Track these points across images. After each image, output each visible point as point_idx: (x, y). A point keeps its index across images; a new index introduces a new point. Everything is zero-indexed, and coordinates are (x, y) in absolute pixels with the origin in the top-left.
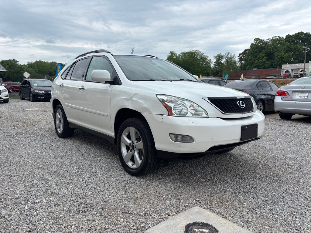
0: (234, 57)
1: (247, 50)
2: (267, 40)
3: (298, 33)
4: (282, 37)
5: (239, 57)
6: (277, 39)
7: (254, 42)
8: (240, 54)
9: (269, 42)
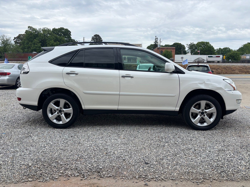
0: (10, 40)
1: (21, 35)
2: (38, 29)
3: (60, 28)
4: (50, 29)
5: (14, 40)
6: (46, 30)
7: (28, 29)
8: (15, 38)
9: (40, 32)
